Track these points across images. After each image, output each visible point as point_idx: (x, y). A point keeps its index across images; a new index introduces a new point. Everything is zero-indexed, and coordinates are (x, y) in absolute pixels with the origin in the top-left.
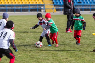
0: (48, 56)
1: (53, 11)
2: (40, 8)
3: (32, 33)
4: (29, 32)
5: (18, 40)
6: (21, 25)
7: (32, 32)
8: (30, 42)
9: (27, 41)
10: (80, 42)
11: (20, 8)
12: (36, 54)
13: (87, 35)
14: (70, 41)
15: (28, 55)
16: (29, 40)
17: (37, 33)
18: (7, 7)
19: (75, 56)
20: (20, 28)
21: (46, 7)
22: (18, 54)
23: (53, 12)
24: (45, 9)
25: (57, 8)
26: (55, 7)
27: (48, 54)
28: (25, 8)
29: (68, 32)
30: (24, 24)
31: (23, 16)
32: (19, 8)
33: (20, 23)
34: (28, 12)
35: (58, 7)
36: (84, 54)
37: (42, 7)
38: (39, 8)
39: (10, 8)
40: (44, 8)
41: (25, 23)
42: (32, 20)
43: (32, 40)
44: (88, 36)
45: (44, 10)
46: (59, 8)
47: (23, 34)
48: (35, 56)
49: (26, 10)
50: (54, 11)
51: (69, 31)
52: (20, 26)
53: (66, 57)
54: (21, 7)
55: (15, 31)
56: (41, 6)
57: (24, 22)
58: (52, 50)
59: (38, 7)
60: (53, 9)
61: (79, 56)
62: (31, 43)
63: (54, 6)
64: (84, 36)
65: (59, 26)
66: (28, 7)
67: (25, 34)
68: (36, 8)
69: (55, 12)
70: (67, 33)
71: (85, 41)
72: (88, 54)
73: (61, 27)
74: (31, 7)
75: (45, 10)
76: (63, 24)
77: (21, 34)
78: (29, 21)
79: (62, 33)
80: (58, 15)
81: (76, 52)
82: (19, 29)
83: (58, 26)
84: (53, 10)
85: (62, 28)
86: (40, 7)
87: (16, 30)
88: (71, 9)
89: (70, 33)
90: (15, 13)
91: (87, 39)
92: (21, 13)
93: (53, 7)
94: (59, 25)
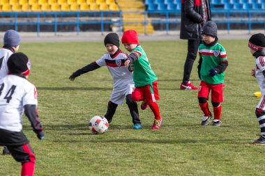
0: (129, 156)
1: (143, 30)
2: (108, 22)
3: (85, 93)
4: (78, 89)
5: (48, 112)
6: (55, 70)
7: (85, 89)
8: (80, 117)
9: (73, 112)
10: (221, 117)
11: (54, 22)
12: (98, 151)
13: (240, 96)
14: (192, 115)
15: (73, 154)
16: (79, 112)
17: (99, 91)
18: (17, 19)
19: (207, 156)
20: (52, 77)
21: (125, 19)
22: (49, 150)
23: (146, 34)
24: (123, 26)
25: (157, 22)
26: (150, 20)
27: (131, 150)
28: (66, 20)
29: (187, 87)
30: (63, 67)
31: (61, 45)
32: (50, 21)
33: (52, 62)
34: (74, 34)
35: (157, 19)
36: (230, 150)
37: (114, 20)
38: (107, 20)
39: (24, 21)
40: (118, 21)
41: (66, 64)
42: (86, 54)
43: (85, 112)
44: (242, 99)
45: (119, 26)
46: (161, 22)
47: (62, 95)
48: (94, 157)
49: (70, 28)
50: (147, 31)
51: (190, 85)
52: (52, 73)
53: (181, 159)
54: (57, 20)
55: (40, 86)
56: (110, 16)
57: (65, 59)
58: (141, 138)
59: (104, 19)
60: (145, 24)
61: (217, 156)
62: (82, 119)
63: (146, 16)
64: (230, 100)
65: (161, 72)
66: (76, 18)
67: (68, 94)
68: (97, 21)
69: (149, 32)
70: (182, 91)
71: (234, 113)
72: (243, 150)
73: (166, 75)
74: (84, 20)
75: (121, 28)
76: (174, 65)
77: (55, 94)
78: (78, 59)
79: (170, 91)
80: (160, 42)
81: (208, 145)
82: (50, 80)
83: (159, 72)
84: (143, 27)
85: (171, 78)
86: (109, 18)
87: (43, 82)
88: (202, 25)
89: (192, 91)
90: (38, 36)
91: (239, 107)
92: (55, 35)
93: (144, 18)
94: (161, 69)
